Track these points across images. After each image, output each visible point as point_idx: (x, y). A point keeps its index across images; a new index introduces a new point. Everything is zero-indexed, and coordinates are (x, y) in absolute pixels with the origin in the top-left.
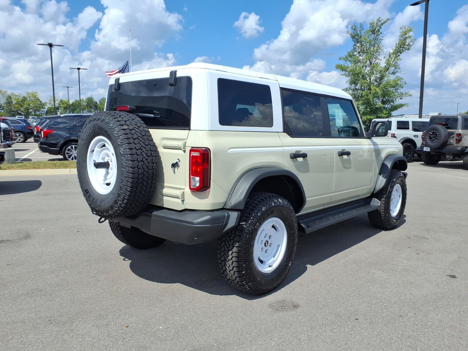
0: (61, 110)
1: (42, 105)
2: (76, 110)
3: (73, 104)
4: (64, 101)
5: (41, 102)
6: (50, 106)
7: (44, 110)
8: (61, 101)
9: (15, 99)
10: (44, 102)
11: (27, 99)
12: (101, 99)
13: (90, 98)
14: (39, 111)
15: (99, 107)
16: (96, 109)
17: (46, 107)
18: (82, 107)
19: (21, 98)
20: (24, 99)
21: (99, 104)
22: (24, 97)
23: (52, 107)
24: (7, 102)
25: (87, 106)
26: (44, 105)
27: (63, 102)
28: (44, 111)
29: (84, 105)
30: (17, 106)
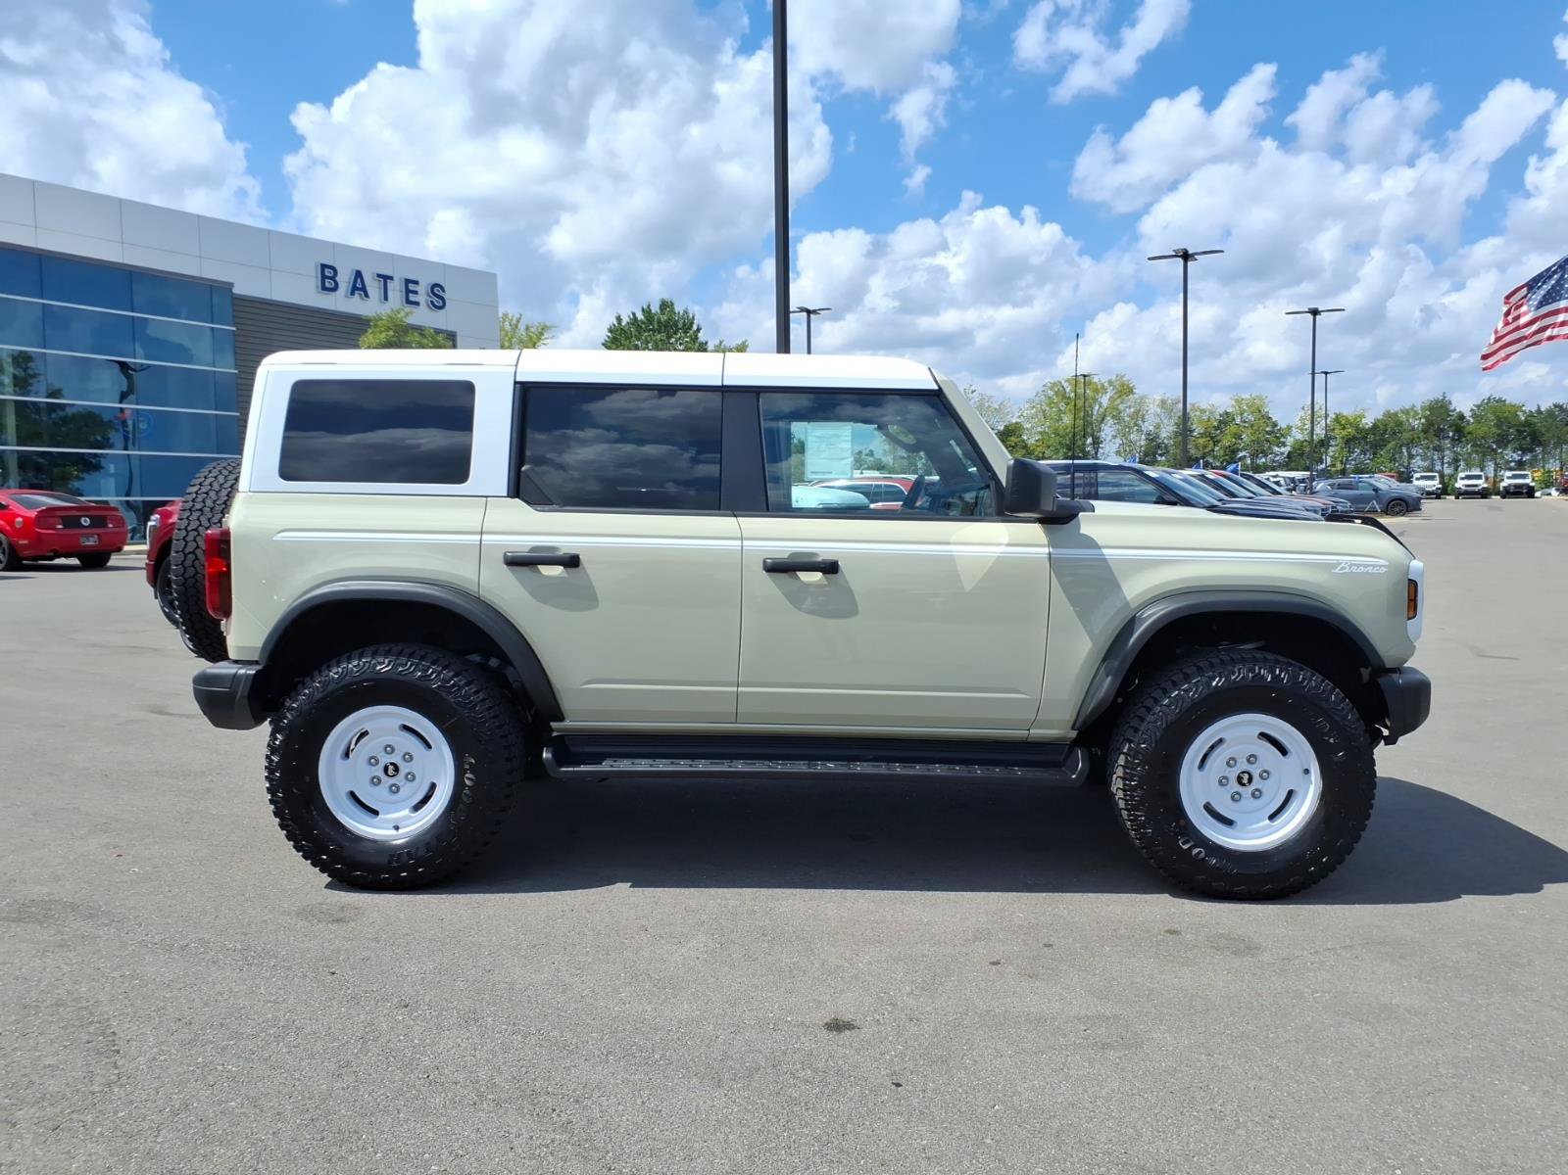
0: (1333, 449)
1: (1277, 435)
2: (1385, 446)
3: (1375, 426)
4: (1347, 418)
5: (1275, 425)
6: (1299, 437)
7: (1283, 449)
8: (1337, 419)
9: (1200, 421)
10: (1284, 426)
11: (1234, 419)
12: (1479, 403)
13: (1437, 401)
14: (1266, 456)
15: (1470, 433)
16: (1459, 440)
17: (1290, 441)
18: (1407, 435)
19: (1218, 417)
20: (1226, 420)
21: (1472, 420)
22: (1227, 413)
23: (1306, 441)
24: (1177, 432)
25: (1425, 431)
26: (1282, 435)
27: (1343, 422)
28: (1282, 454)
29: (1413, 429)
30: (1201, 441)
